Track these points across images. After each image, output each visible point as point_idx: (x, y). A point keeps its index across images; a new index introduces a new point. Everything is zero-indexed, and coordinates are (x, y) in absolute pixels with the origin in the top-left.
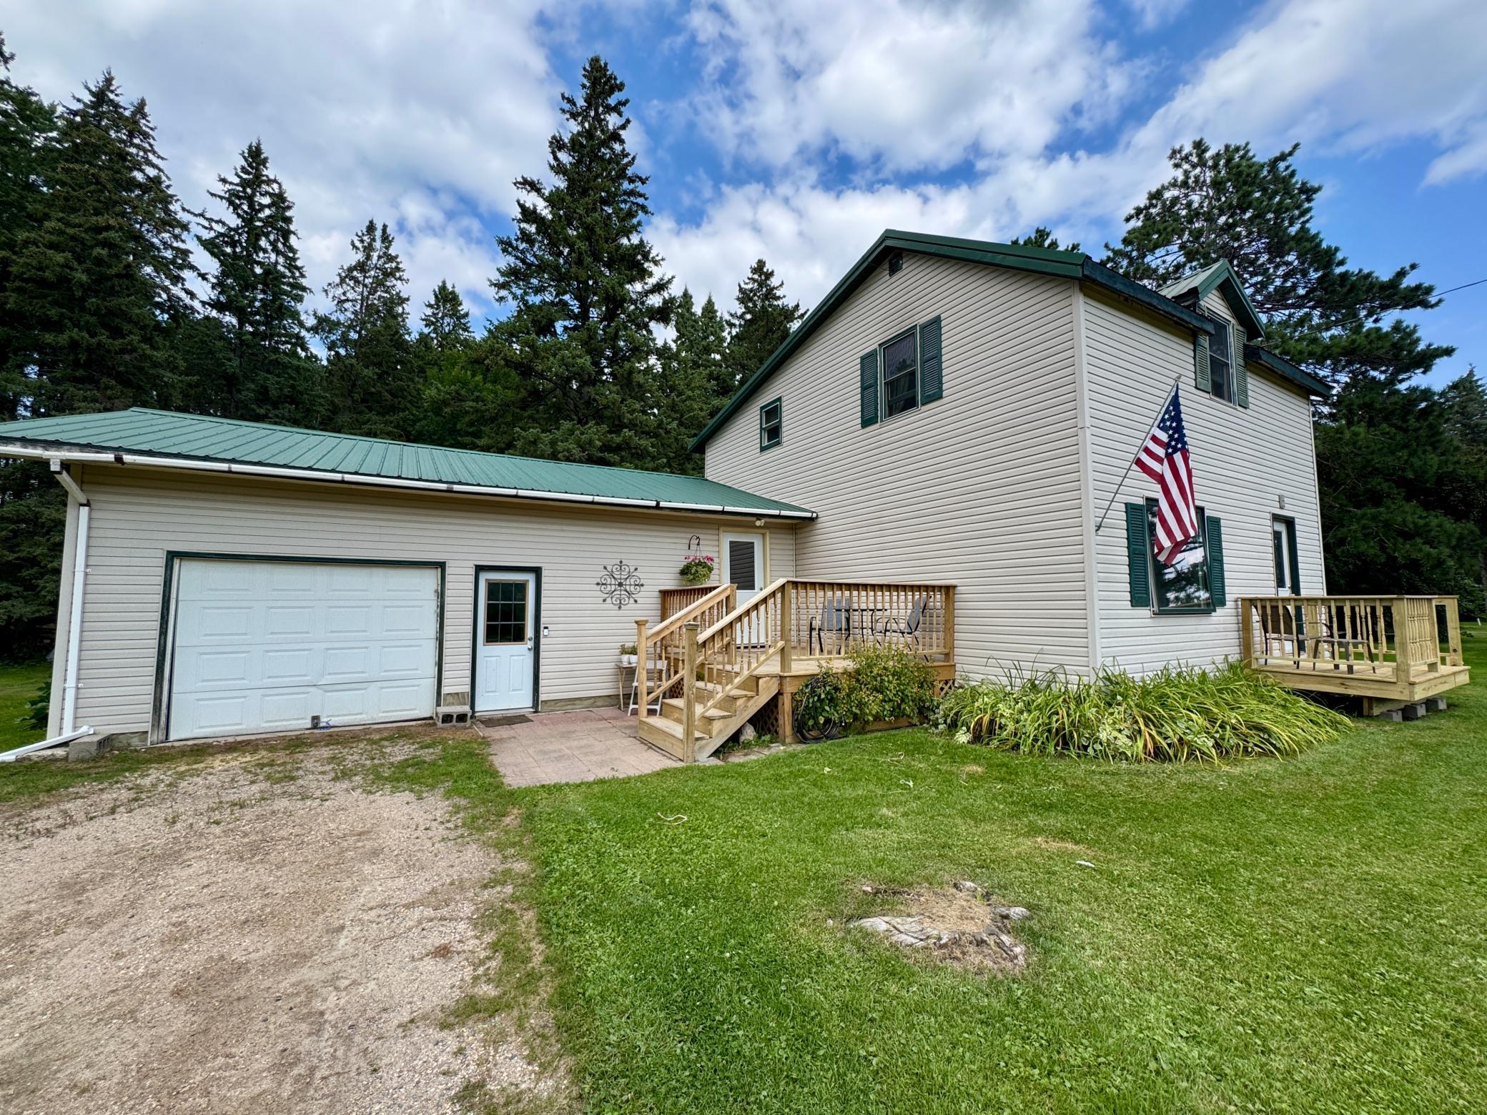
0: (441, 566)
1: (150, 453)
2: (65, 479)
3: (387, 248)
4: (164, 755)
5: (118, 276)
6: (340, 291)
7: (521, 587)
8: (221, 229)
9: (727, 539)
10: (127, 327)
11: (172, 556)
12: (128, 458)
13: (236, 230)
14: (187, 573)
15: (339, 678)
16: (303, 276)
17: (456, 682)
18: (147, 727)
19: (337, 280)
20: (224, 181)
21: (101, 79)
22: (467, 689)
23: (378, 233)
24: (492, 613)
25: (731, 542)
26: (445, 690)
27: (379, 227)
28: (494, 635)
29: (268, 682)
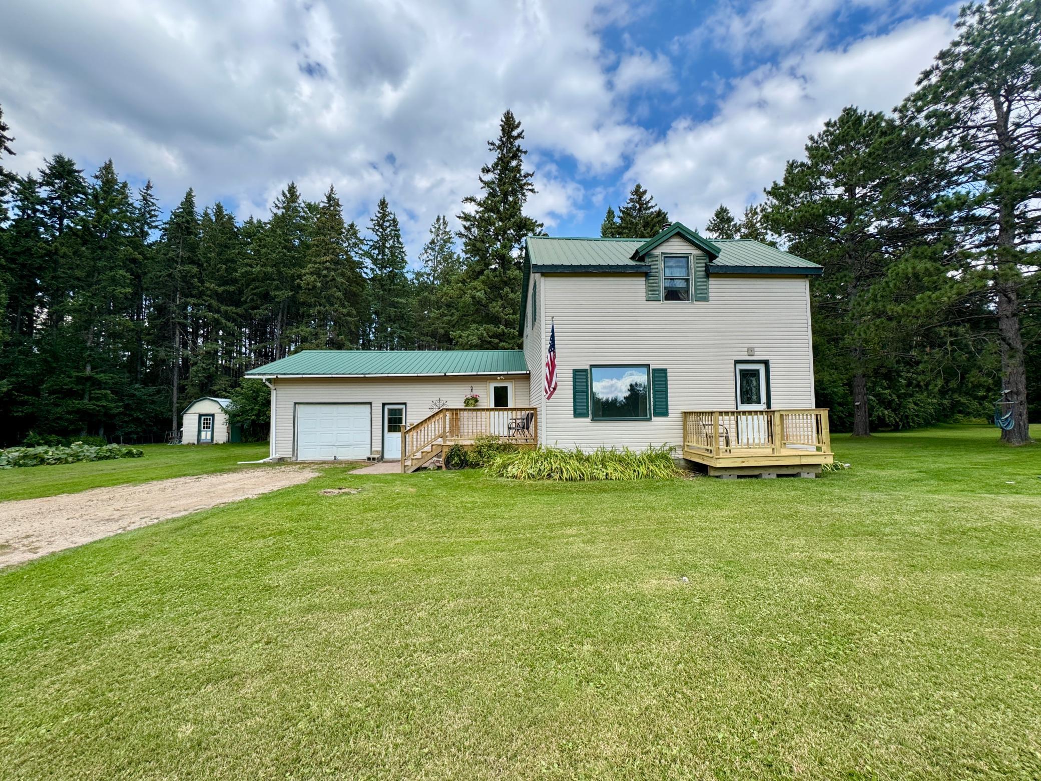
0: (370, 403)
1: (284, 374)
2: (267, 383)
3: (445, 228)
4: (296, 463)
5: (331, 281)
6: (425, 256)
7: (401, 410)
8: (371, 243)
9: (492, 386)
10: (335, 301)
11: (295, 404)
12: (279, 376)
13: (377, 242)
14: (300, 408)
15: (340, 444)
16: (405, 255)
17: (377, 447)
18: (291, 456)
19: (424, 251)
20: (372, 220)
21: (330, 189)
22: (380, 449)
23: (442, 221)
24: (390, 421)
25: (495, 388)
26: (373, 449)
27: (442, 218)
28: (391, 430)
29: (321, 444)
